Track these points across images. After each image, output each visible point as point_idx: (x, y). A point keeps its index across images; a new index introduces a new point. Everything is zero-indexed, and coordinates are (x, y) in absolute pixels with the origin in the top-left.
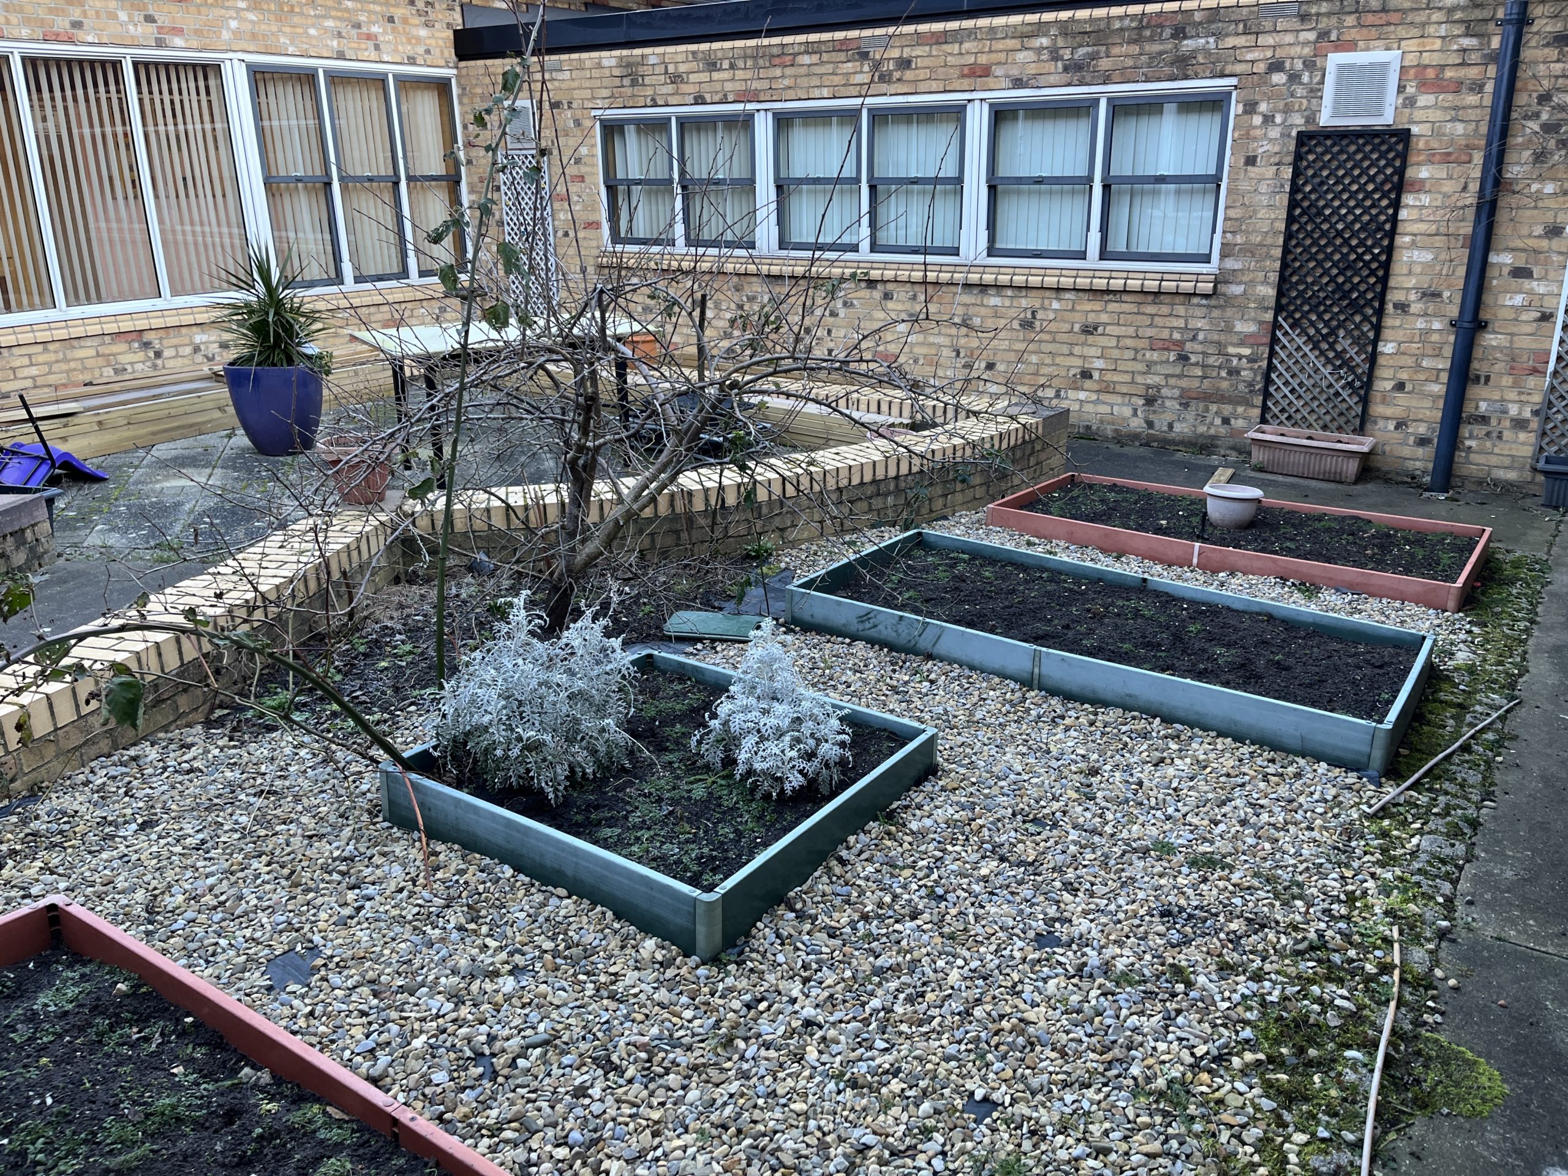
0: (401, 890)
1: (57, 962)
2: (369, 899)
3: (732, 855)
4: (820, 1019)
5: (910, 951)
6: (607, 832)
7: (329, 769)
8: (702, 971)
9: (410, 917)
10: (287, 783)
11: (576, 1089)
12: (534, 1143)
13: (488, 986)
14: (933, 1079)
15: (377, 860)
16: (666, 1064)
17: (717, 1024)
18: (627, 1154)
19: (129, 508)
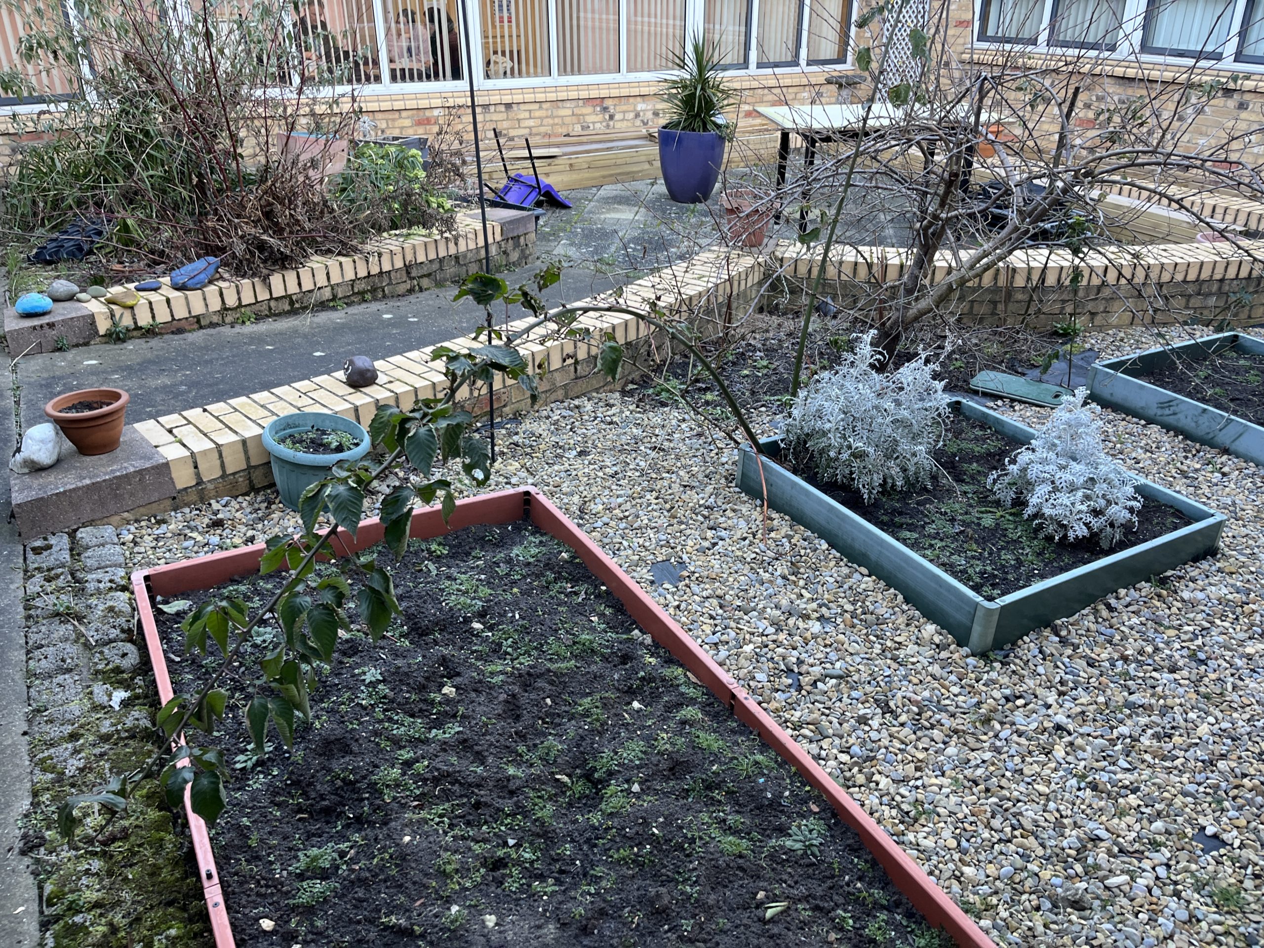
0: (744, 539)
1: (526, 529)
2: (722, 540)
3: (1010, 577)
4: (1071, 727)
5: (1165, 697)
6: (908, 534)
7: (700, 441)
8: (971, 660)
9: (748, 560)
10: (672, 445)
11: (859, 717)
12: (825, 744)
13: (801, 624)
14: (1169, 805)
15: (729, 513)
16: (932, 721)
17: (979, 704)
18: (894, 775)
19: (583, 229)
